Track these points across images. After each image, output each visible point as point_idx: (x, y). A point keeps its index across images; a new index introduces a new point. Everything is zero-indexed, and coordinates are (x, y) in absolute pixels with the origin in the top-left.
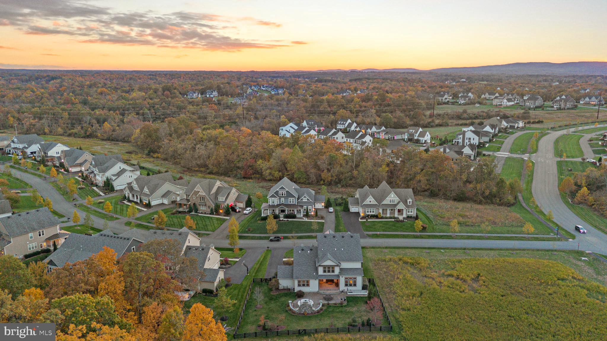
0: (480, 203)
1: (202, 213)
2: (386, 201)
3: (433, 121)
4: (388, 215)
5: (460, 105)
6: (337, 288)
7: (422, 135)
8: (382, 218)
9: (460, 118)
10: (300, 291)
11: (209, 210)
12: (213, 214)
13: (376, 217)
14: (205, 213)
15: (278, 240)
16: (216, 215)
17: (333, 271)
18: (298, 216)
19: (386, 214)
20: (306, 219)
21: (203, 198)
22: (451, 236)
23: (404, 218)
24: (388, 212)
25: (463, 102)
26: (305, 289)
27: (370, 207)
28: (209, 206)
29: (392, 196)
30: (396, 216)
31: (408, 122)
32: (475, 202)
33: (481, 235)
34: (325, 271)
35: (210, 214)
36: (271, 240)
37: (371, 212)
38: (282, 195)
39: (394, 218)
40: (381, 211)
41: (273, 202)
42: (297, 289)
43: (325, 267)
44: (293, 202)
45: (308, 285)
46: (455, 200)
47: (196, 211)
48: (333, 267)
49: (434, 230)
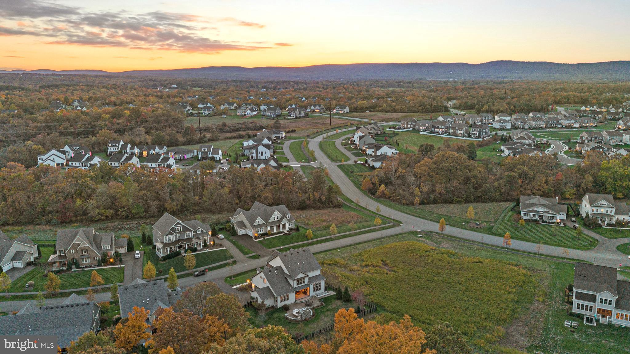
0: (319, 208)
1: (86, 267)
2: (272, 220)
3: (204, 136)
4: (275, 231)
5: (206, 116)
6: (306, 296)
7: (216, 152)
8: (272, 235)
9: (223, 132)
10: (285, 305)
11: (95, 263)
12: (101, 266)
13: (266, 234)
14: (91, 267)
15: (203, 274)
16: (105, 265)
17: (304, 282)
18: (199, 248)
19: (273, 230)
20: (207, 250)
21: (86, 250)
22: (331, 238)
23: (288, 231)
24: (275, 227)
25: (207, 113)
26: (287, 303)
27: (260, 227)
28: (94, 258)
29: (276, 214)
30: (281, 230)
31: (181, 139)
32: (314, 208)
33: (350, 232)
34: (298, 284)
35: (98, 266)
36: (197, 276)
37: (260, 231)
38: (178, 230)
39: (281, 233)
40: (269, 229)
41: (170, 240)
42: (280, 304)
43: (298, 280)
44: (189, 236)
45: (288, 299)
46: (298, 209)
47: (78, 266)
48: (304, 278)
49: (316, 237)
